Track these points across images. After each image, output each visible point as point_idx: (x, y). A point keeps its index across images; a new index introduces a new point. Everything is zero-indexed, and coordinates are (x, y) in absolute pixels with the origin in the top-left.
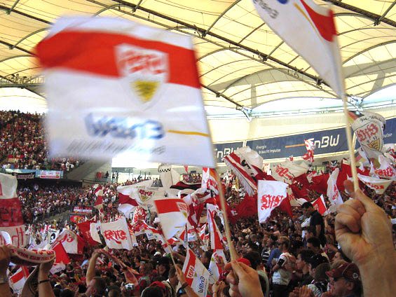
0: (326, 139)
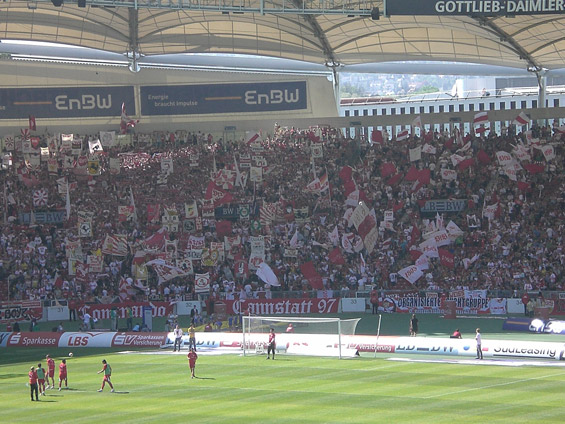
0: (91, 99)
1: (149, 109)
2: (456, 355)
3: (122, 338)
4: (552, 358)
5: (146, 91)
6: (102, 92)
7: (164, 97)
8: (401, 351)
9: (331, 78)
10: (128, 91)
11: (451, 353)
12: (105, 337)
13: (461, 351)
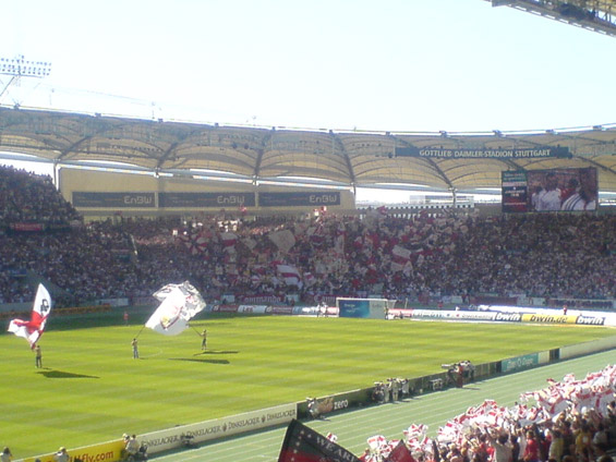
0: (234, 198)
1: (262, 203)
2: (443, 318)
3: (270, 309)
4: (491, 320)
5: (260, 195)
6: (240, 195)
7: (269, 197)
8: (415, 317)
9: (352, 191)
10: (252, 195)
11: (440, 317)
12: (262, 308)
13: (445, 316)
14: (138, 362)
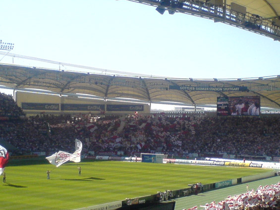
0: (95, 107)
1: (108, 110)
2: (189, 163)
3: (110, 158)
4: (211, 164)
5: (107, 106)
6: (98, 105)
7: (111, 107)
8: (176, 162)
9: (149, 104)
10: (104, 106)
11: (188, 163)
12: (107, 157)
14: (49, 181)
